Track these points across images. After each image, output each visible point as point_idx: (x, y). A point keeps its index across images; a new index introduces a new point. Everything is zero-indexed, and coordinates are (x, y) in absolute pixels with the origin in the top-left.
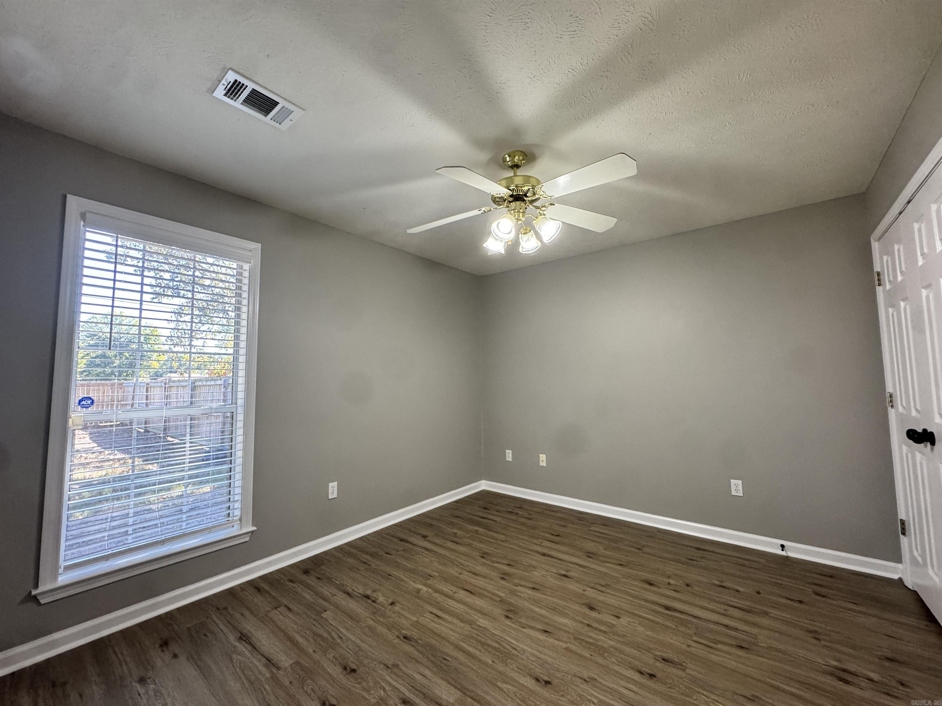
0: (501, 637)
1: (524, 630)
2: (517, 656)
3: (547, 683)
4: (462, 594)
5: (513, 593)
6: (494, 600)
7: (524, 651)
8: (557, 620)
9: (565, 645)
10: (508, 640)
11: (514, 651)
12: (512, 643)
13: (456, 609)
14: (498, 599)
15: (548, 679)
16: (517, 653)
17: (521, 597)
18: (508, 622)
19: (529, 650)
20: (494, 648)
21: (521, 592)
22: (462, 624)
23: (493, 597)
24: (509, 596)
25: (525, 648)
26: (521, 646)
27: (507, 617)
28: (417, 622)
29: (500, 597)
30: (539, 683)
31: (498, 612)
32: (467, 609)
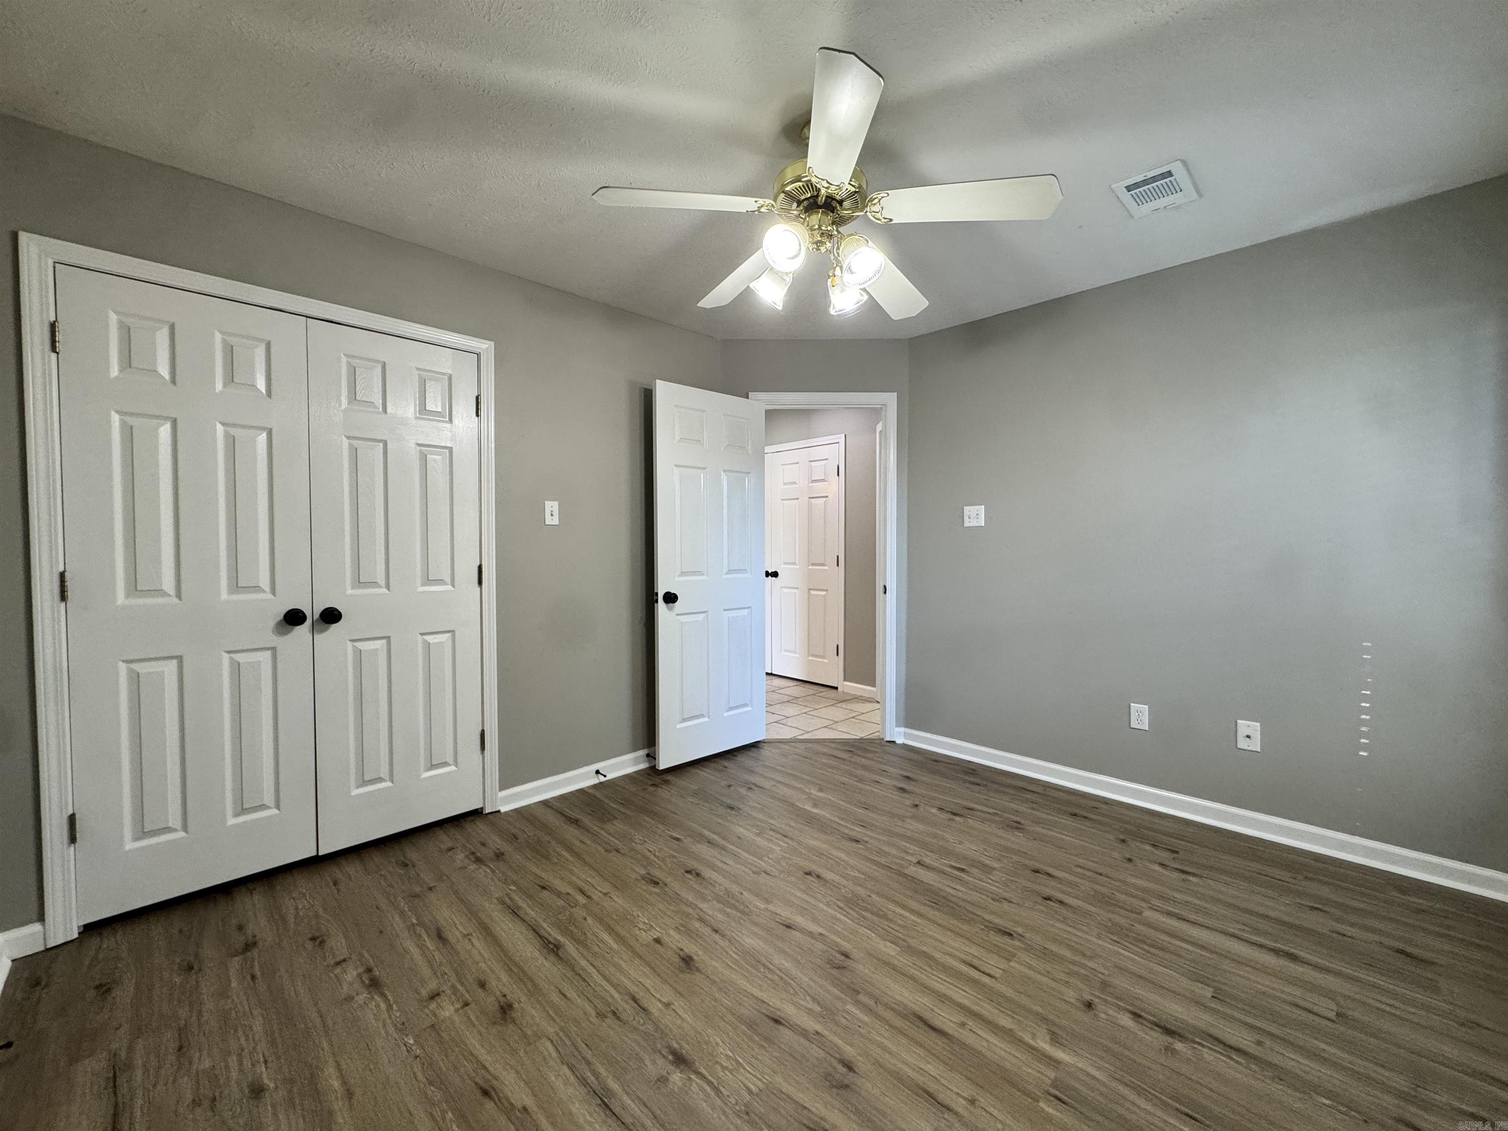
0: (858, 924)
1: (821, 930)
2: (838, 900)
3: (808, 874)
4: (945, 1018)
5: (828, 1014)
6: (871, 996)
7: (828, 905)
8: (761, 943)
9: (770, 907)
10: (850, 919)
11: (842, 905)
12: (844, 915)
13: (945, 981)
14: (862, 997)
15: (807, 876)
16: (839, 903)
17: (814, 999)
18: (846, 946)
19: (821, 905)
20: (867, 910)
21: (810, 1011)
22: (924, 949)
23: (871, 1003)
24: (839, 1005)
25: (825, 908)
26: (830, 911)
27: (846, 956)
28: (1010, 960)
29: (858, 1003)
30: (817, 873)
31: (863, 969)
32: (923, 977)
